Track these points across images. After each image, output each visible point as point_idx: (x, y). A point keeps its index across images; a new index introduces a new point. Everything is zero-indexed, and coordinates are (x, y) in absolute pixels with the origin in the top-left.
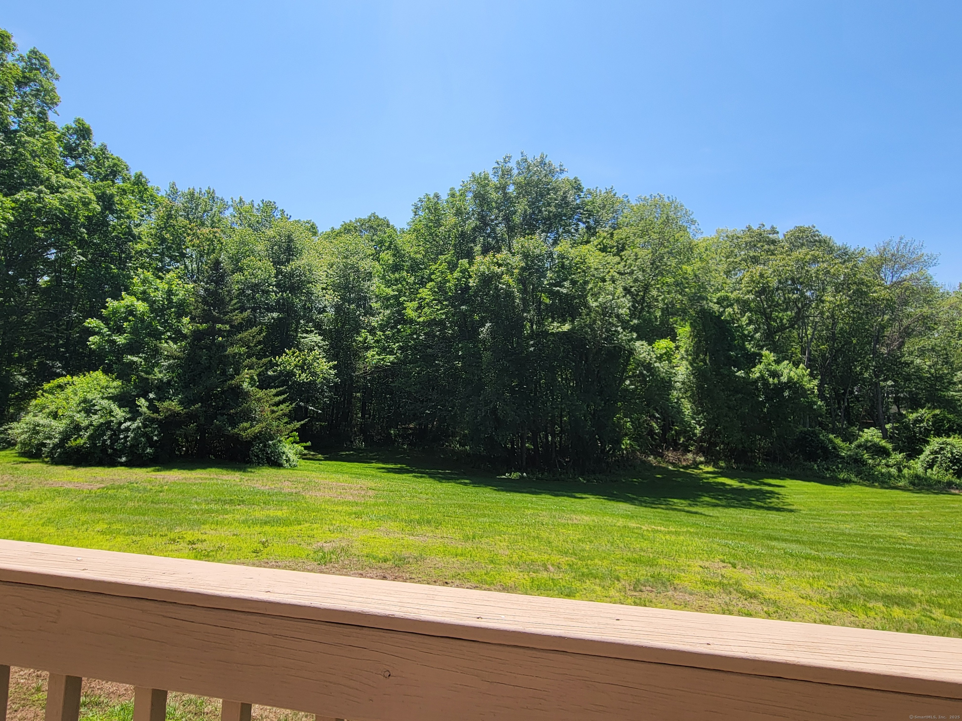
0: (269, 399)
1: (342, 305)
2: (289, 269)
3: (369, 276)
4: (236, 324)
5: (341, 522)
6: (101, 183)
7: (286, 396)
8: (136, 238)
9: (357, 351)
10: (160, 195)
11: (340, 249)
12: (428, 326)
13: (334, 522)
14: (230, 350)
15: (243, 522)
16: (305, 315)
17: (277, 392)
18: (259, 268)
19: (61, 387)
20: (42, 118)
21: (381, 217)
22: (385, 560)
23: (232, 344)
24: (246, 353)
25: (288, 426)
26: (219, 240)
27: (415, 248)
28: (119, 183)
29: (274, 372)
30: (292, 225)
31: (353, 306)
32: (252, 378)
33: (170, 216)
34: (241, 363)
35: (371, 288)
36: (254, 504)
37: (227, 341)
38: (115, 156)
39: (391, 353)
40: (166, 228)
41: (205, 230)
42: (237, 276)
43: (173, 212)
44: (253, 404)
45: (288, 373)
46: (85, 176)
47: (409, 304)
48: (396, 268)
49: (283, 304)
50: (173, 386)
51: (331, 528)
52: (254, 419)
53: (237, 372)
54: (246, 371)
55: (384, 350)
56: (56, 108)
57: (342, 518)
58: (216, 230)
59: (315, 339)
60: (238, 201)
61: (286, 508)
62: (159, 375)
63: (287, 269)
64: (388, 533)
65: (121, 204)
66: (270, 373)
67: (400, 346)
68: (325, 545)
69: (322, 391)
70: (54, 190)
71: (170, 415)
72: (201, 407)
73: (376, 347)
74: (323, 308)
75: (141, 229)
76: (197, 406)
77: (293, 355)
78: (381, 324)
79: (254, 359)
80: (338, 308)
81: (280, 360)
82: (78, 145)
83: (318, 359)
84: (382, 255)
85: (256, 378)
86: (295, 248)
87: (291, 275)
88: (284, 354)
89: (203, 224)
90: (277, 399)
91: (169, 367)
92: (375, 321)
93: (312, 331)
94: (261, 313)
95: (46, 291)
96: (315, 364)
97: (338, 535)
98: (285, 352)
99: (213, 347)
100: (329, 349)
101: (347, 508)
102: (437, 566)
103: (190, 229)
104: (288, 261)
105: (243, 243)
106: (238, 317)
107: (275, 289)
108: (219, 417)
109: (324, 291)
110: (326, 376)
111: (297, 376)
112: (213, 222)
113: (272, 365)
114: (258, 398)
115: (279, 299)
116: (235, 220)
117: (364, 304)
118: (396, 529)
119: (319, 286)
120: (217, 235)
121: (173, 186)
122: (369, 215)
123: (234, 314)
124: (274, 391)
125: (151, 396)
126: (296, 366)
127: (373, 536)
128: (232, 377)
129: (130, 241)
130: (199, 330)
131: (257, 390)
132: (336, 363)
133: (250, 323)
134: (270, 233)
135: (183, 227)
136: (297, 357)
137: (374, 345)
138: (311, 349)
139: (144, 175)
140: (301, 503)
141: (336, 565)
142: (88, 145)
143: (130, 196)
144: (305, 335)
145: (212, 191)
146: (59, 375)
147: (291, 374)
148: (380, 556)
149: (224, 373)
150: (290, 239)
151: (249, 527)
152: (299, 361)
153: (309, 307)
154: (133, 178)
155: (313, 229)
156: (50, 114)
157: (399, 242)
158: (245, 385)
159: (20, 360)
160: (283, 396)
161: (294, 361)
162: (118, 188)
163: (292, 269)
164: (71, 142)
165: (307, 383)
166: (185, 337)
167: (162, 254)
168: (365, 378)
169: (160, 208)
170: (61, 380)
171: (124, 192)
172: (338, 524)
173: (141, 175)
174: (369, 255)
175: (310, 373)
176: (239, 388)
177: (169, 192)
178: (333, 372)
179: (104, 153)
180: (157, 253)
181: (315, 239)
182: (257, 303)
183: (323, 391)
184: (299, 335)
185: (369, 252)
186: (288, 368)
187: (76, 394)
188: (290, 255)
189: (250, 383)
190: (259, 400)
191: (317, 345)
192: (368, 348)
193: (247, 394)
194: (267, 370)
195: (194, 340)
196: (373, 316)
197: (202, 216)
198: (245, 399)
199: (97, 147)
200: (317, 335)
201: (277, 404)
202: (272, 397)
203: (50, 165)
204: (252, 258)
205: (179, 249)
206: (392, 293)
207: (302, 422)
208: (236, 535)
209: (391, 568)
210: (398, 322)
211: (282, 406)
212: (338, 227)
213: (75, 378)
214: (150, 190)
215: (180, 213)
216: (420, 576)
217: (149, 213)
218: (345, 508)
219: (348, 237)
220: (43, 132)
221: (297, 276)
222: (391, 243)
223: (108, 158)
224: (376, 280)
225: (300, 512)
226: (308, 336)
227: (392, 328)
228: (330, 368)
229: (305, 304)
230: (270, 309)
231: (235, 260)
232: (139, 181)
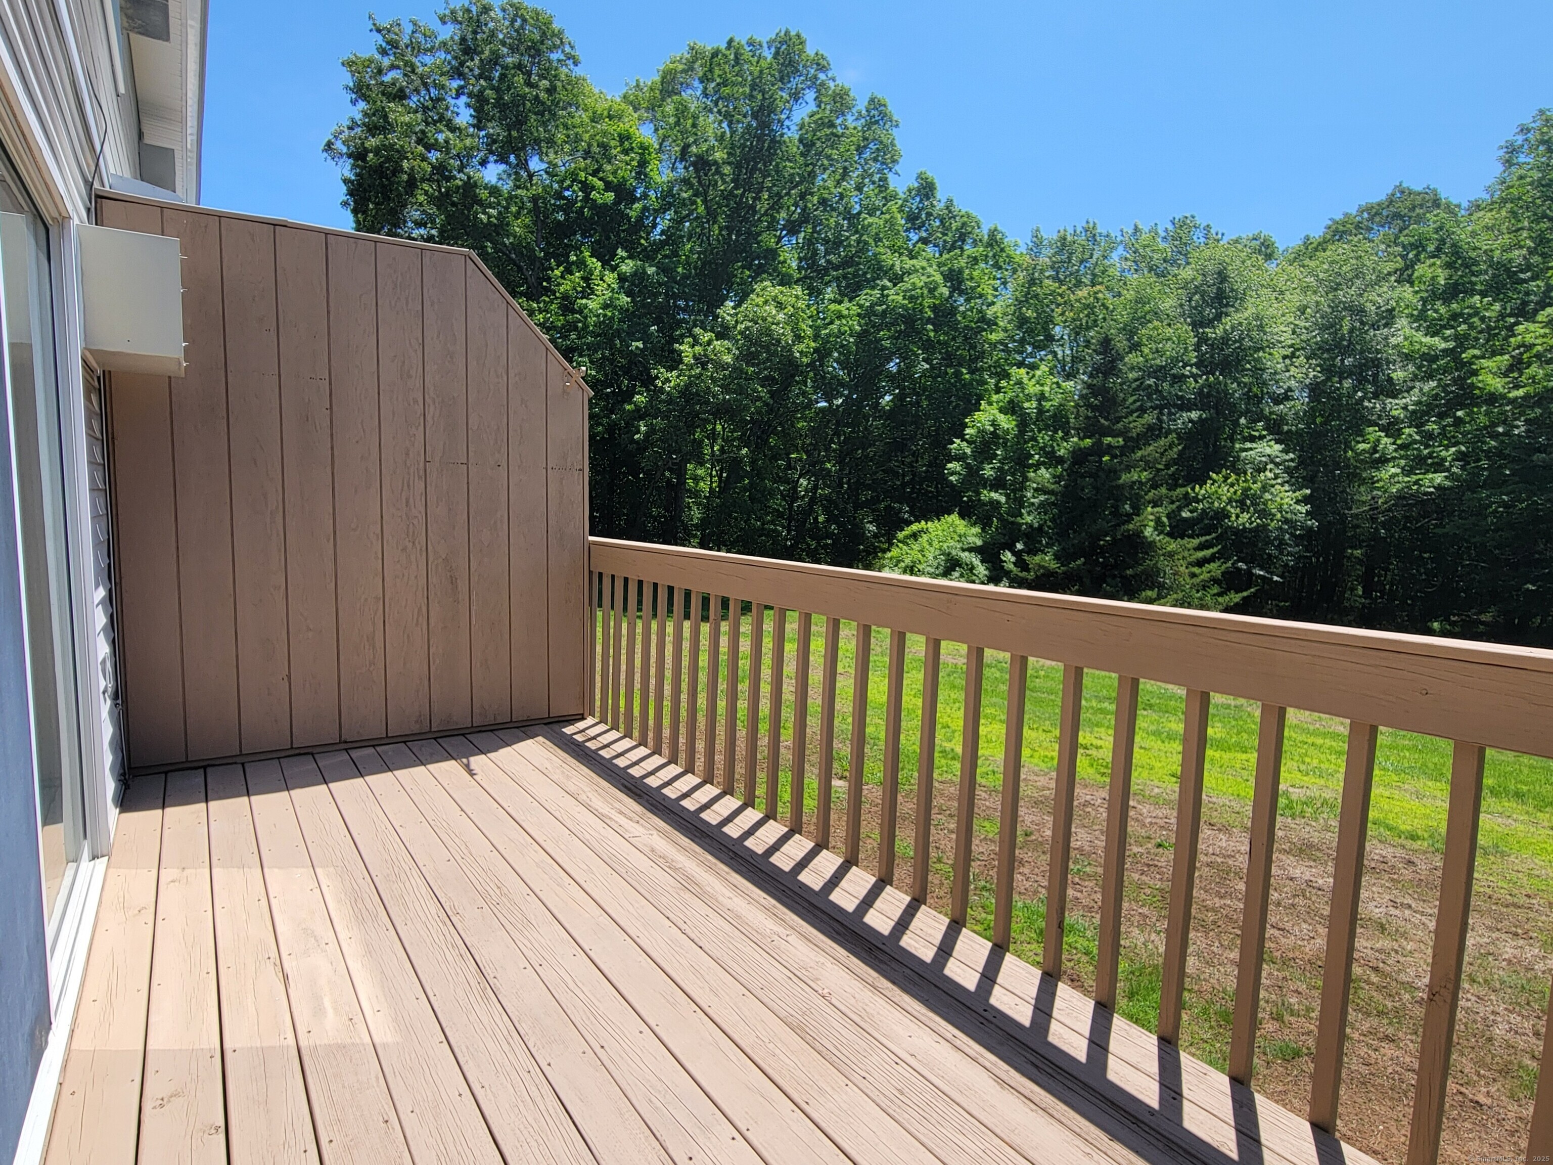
0: (1186, 554)
1: (1324, 382)
2: (1219, 331)
3: (1388, 317)
4: (1134, 435)
5: (1320, 762)
6: (947, 256)
7: (1215, 549)
8: (991, 324)
9: (1356, 467)
10: (1018, 252)
11: (1321, 275)
12: (1538, 404)
13: (1307, 760)
14: (1125, 478)
15: (1154, 733)
16: (1248, 411)
17: (1200, 543)
18: (1169, 339)
19: (915, 536)
20: (882, 185)
21: (1418, 188)
22: (1413, 837)
23: (1128, 469)
24: (1149, 480)
25: (1220, 599)
26: (1103, 305)
27: (1506, 239)
28: (969, 249)
29: (1191, 512)
30: (1227, 250)
31: (1348, 383)
32: (1158, 521)
33: (1032, 282)
34: (1142, 497)
35: (1393, 341)
36: (1167, 712)
37: (1120, 463)
38: (963, 212)
39: (1438, 466)
40: (1027, 301)
41: (1082, 293)
42: (1133, 359)
43: (1036, 275)
44: (1162, 563)
45: (1217, 513)
46: (930, 249)
47: (1484, 362)
48: (1452, 292)
49: (1209, 395)
50: (1047, 533)
51: (1303, 767)
52: (1161, 586)
53: (1137, 510)
54: (1149, 509)
55: (1419, 464)
56: (897, 168)
57: (1323, 757)
58: (1098, 287)
59: (1268, 451)
60: (1131, 231)
61: (1219, 725)
62: (1028, 518)
63: (1215, 332)
64: (1419, 796)
65: (972, 278)
66: (1185, 514)
67: (1460, 452)
68: (1291, 790)
69: (1281, 544)
70: (897, 279)
71: (1043, 575)
72: (1084, 564)
73: (1401, 457)
74: (1286, 392)
75: (994, 309)
76: (1079, 562)
77: (1225, 481)
78: (1414, 412)
79: (1164, 490)
80: (1315, 390)
81: (1203, 492)
82: (921, 210)
83: (1273, 486)
84: (1420, 270)
85: (1165, 519)
86: (1232, 290)
87: (1225, 340)
88: (1209, 482)
89: (1079, 284)
90: (1200, 554)
91: (1042, 505)
92: (1396, 407)
93: (1262, 438)
94: (1170, 414)
95: (890, 415)
96: (1267, 496)
97: (1317, 781)
98: (1211, 478)
99: (1100, 474)
100: (1296, 468)
101: (1334, 744)
102: (1536, 872)
103: (1061, 295)
104: (1218, 317)
105: (1140, 301)
106: (1138, 424)
107: (1194, 370)
108: (1109, 580)
109: (1288, 361)
110: (1289, 516)
111: (1233, 518)
112: (1094, 275)
113: (1187, 500)
114: (1170, 552)
115: (1203, 386)
116: (1126, 265)
117: (1375, 376)
118: (1439, 794)
119: (1278, 353)
120: (1100, 295)
121: (1036, 234)
122: (1390, 192)
123: (1131, 419)
124: (1196, 542)
125: (1019, 546)
126: (1230, 501)
127: (1387, 794)
128: (1129, 518)
129: (985, 330)
130: (1080, 449)
131: (1167, 539)
132: (1308, 491)
133: (1154, 432)
134: (1187, 273)
135: (1051, 295)
136: (1232, 485)
137: (1394, 454)
138: (1261, 469)
139: (999, 228)
140: (1246, 722)
141: (1314, 824)
142: (933, 206)
143: (983, 265)
144: (1248, 445)
145: (1091, 225)
146: (909, 523)
147: (1223, 514)
148: (1403, 827)
149: (1116, 512)
150: (1222, 276)
151: (1163, 742)
152: (1235, 492)
153: (1256, 396)
154: (986, 237)
155: (1266, 250)
156: (890, 176)
157: (1462, 236)
158: (1148, 532)
159: (868, 503)
160: (1211, 551)
161: (1225, 492)
162: (969, 257)
163: (1225, 330)
164: (914, 207)
165: (1251, 530)
166: (1060, 461)
167: (1022, 342)
168: (1373, 519)
169: (1019, 273)
170: (915, 527)
171: (975, 260)
172: (1315, 762)
173: (996, 230)
174: (1389, 274)
175: (1256, 511)
176: (1139, 537)
177: (1031, 244)
178: (1303, 509)
179: (950, 212)
180: (1015, 341)
181: (1272, 267)
182: (1164, 398)
183: (1282, 542)
184: (1237, 446)
185: (1389, 267)
186: (1216, 504)
187: (931, 545)
188: (1222, 305)
189: (1155, 529)
190: (1171, 555)
191: (1272, 462)
192: (1384, 461)
193: (1152, 544)
194: (1180, 509)
195: (1073, 464)
196: (1395, 397)
197: (1078, 271)
198: (1147, 553)
199: (942, 205)
200: (1272, 443)
201: (1200, 563)
202: (1192, 552)
203: (894, 249)
204: (1156, 323)
205: (1046, 329)
206: (1443, 345)
207: (1245, 594)
208: (1145, 749)
209: (1425, 852)
210: (1458, 402)
211: (1208, 567)
212: (1317, 233)
213: (930, 523)
214: (1007, 249)
215: (1047, 274)
216: (1491, 878)
217: (1004, 283)
218: (1328, 742)
219: (1342, 248)
220: (884, 205)
221: (1235, 342)
222: (1442, 241)
223: (954, 217)
224: (1402, 322)
225: (1245, 736)
226: (1254, 445)
227: (1441, 416)
228: (1298, 502)
229: (1250, 390)
230: (1187, 406)
231: (1130, 332)
232: (994, 241)
